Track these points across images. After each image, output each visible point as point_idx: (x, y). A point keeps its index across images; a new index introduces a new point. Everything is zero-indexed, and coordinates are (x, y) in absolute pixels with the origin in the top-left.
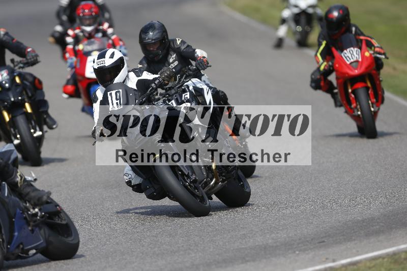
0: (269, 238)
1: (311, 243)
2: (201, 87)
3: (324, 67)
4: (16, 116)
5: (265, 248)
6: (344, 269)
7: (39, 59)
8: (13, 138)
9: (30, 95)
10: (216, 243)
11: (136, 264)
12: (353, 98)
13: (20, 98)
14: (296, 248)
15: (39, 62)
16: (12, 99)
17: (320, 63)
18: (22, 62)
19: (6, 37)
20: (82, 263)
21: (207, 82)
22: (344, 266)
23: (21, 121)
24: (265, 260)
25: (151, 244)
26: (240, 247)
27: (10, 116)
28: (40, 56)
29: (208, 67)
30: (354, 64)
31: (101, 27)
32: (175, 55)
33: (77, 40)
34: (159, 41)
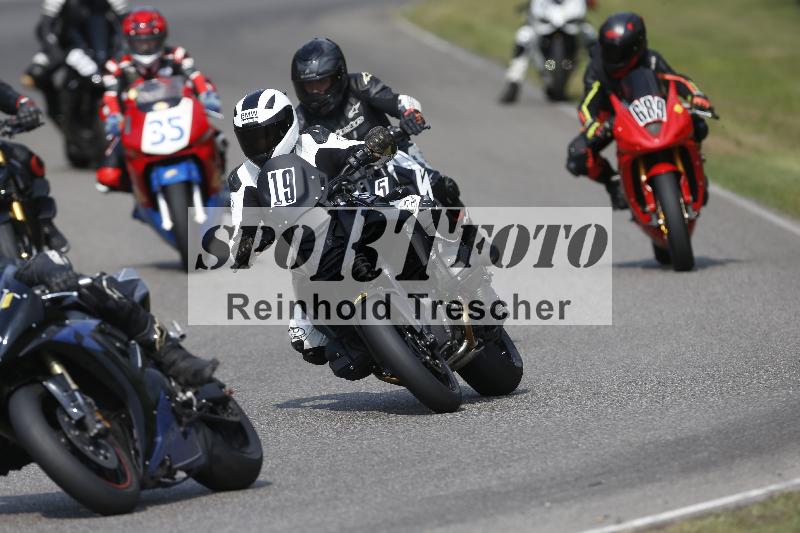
0: (491, 477)
1: (574, 486)
2: (409, 168)
3: (595, 132)
5: (484, 496)
7: (42, 118)
10: (387, 485)
12: (649, 192)
13: (3, 191)
14: (545, 495)
15: (42, 124)
17: (587, 124)
18: (9, 123)
21: (420, 159)
26: (435, 494)
29: (424, 129)
30: (652, 127)
31: (170, 57)
32: (359, 104)
33: (125, 81)
34: (331, 77)
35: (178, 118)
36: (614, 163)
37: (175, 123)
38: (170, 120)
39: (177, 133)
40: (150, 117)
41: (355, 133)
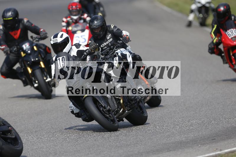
0: (183, 137)
1: (207, 140)
2: (125, 53)
3: (216, 41)
4: (35, 70)
5: (181, 143)
6: (226, 155)
7: (48, 35)
8: (34, 83)
9: (43, 57)
10: (152, 140)
11: (106, 152)
12: (233, 58)
13: (37, 59)
14: (198, 143)
15: (48, 37)
16: (33, 60)
17: (213, 38)
18: (38, 38)
19: (28, 23)
20: (75, 152)
21: (130, 50)
22: (226, 153)
23: (38, 73)
24: (180, 150)
25: (115, 140)
26: (166, 142)
27: (32, 70)
28: (48, 33)
29: (129, 41)
30: (234, 39)
31: (83, 17)
32: (110, 35)
33: (68, 24)
34: (101, 27)
35: (84, 36)
36: (222, 49)
37: (83, 37)
38: (82, 36)
39: (84, 40)
40: (75, 35)
41: (110, 44)
